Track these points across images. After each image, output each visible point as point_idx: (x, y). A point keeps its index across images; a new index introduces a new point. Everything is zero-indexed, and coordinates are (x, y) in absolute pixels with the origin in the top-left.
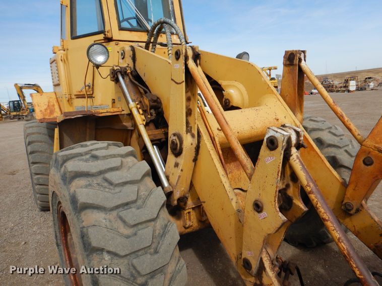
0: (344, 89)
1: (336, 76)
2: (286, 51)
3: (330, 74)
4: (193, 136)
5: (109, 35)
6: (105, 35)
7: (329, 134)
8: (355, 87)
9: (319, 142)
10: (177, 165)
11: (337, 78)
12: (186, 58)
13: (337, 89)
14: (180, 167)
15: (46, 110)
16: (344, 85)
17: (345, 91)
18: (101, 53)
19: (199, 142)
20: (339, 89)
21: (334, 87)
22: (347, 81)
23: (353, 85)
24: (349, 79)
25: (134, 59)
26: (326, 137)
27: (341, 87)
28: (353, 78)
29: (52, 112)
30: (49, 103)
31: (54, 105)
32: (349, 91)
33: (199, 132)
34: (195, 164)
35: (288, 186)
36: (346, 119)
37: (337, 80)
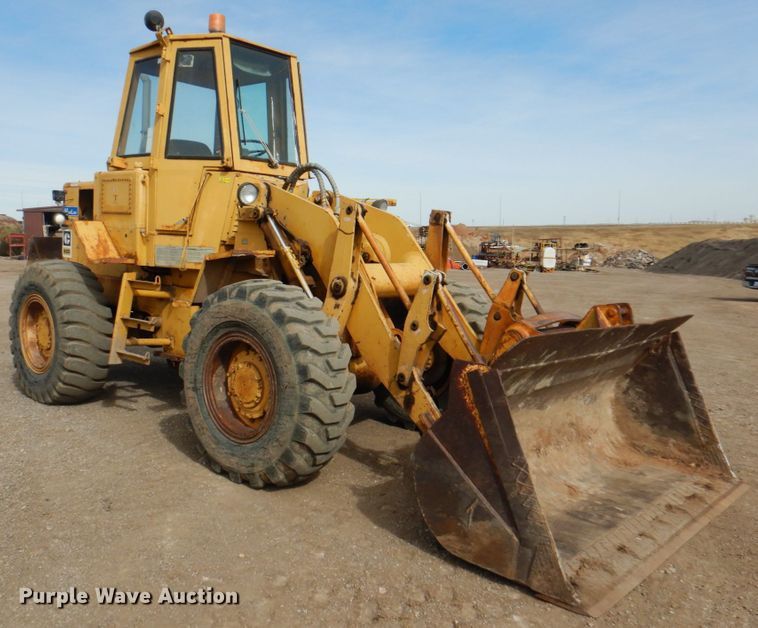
0: (533, 264)
1: (521, 232)
2: (433, 211)
3: (506, 227)
4: (355, 280)
5: (230, 164)
6: (223, 162)
7: (472, 301)
8: (554, 261)
9: (461, 306)
10: (337, 306)
11: (524, 237)
12: (357, 214)
13: (518, 263)
14: (341, 308)
15: (98, 246)
16: (535, 255)
17: (534, 267)
18: (251, 193)
19: (359, 287)
20: (523, 263)
21: (514, 256)
22: (538, 248)
23: (549, 258)
24: (544, 243)
25: (269, 198)
26: (469, 303)
27: (528, 259)
28: (552, 242)
29: (106, 251)
30: (99, 236)
31: (106, 241)
32: (542, 269)
33: (359, 278)
34: (352, 309)
35: (434, 314)
36: (483, 280)
37: (523, 242)
